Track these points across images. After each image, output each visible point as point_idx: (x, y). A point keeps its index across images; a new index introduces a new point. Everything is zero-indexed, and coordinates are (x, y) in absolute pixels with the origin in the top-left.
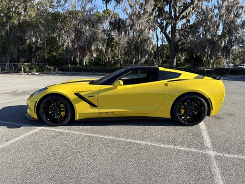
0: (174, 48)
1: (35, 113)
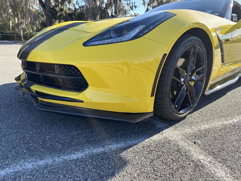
0: (51, 14)
1: (152, 96)
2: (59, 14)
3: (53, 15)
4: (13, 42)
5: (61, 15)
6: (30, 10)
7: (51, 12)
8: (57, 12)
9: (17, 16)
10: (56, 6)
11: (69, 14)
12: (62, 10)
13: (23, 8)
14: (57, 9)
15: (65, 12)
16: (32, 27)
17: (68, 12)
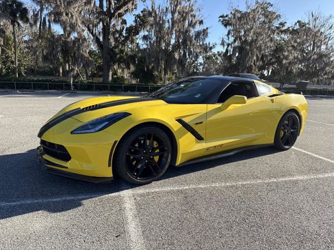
0: (109, 57)
1: (109, 166)
2: (118, 56)
3: (111, 57)
4: (60, 91)
5: (121, 57)
6: (82, 55)
7: (109, 54)
8: (116, 55)
9: (68, 61)
10: (116, 47)
11: (131, 56)
12: (122, 51)
13: (75, 53)
14: (117, 50)
15: (126, 54)
16: (86, 71)
17: (130, 53)
